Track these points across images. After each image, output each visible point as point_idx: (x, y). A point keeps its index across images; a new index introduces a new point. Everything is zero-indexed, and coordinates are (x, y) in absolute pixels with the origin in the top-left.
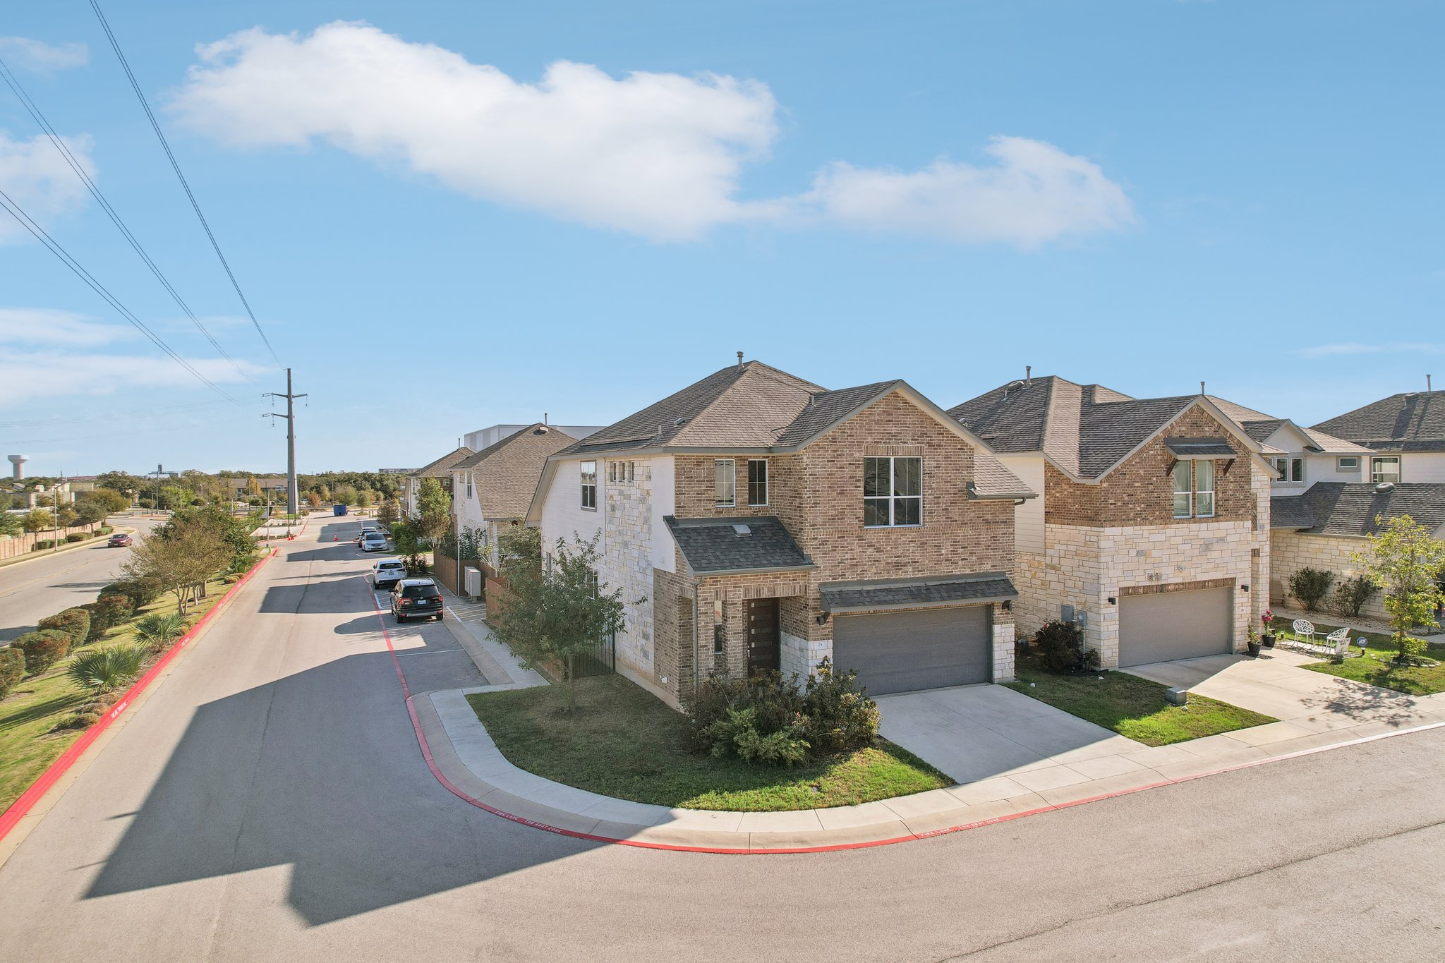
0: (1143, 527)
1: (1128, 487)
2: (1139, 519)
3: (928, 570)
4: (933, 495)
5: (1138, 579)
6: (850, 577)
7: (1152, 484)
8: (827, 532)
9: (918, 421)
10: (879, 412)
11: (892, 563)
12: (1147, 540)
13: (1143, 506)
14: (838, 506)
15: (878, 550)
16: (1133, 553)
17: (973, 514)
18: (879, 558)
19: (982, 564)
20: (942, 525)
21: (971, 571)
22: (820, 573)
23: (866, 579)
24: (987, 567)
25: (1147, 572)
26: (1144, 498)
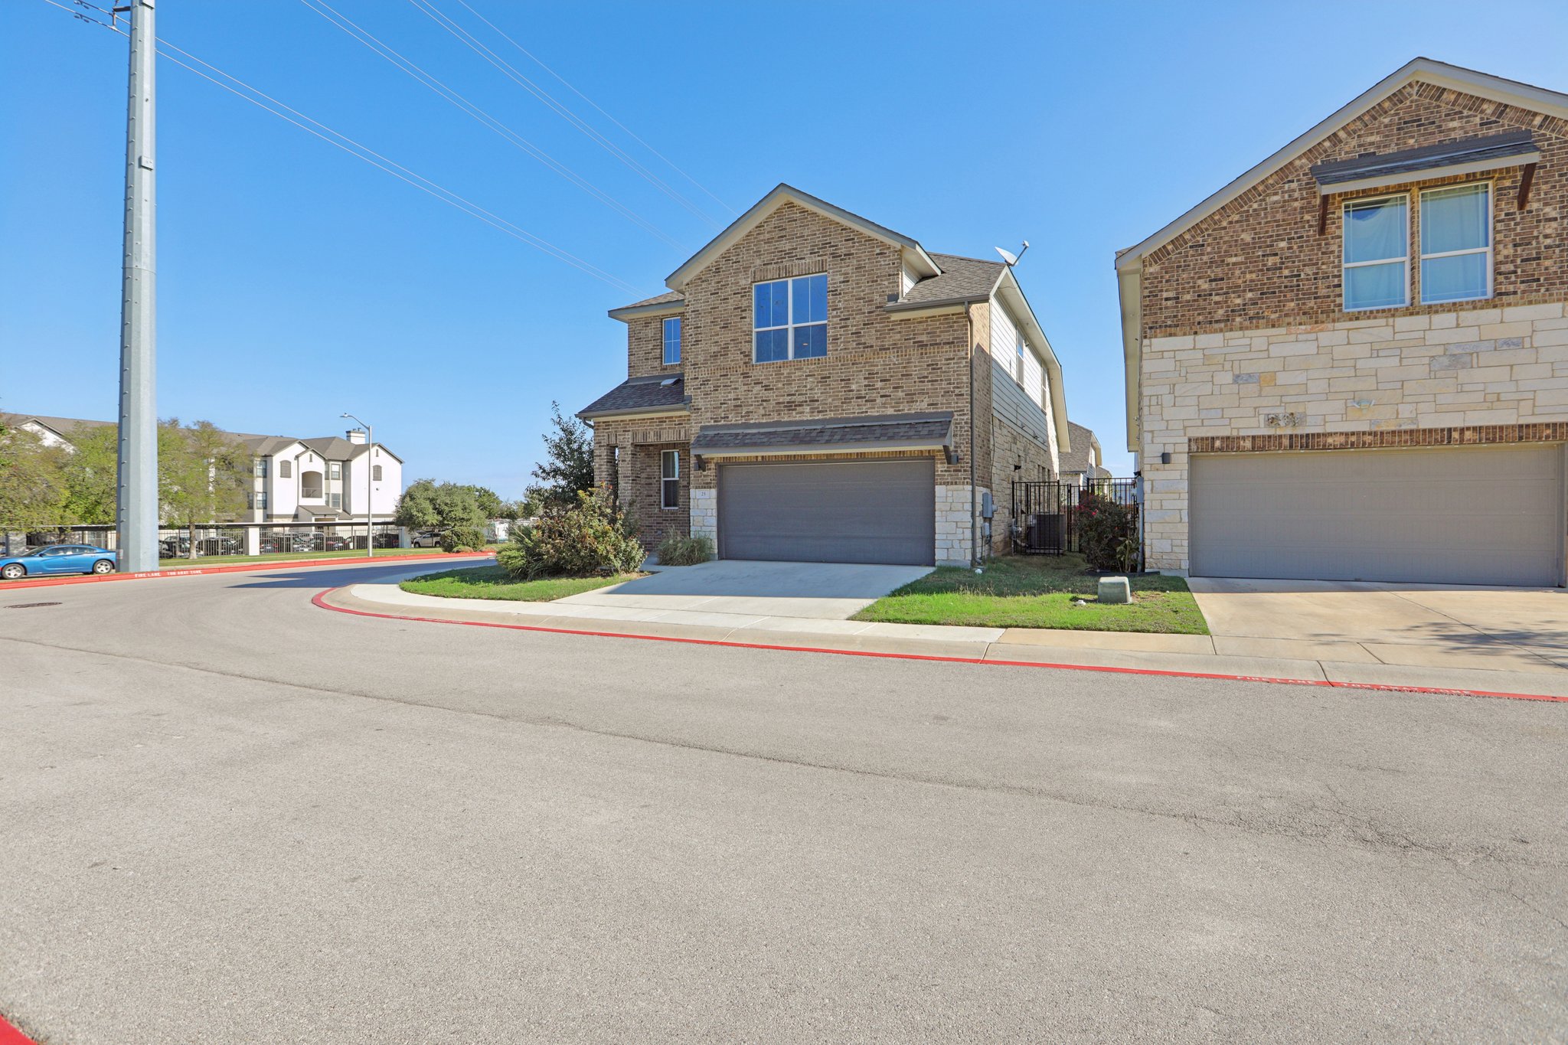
0: (1248, 333)
1: (1209, 267)
2: (1238, 319)
3: (831, 411)
4: (839, 316)
5: (1235, 423)
6: (733, 419)
7: (1276, 254)
8: (708, 370)
9: (819, 230)
10: (770, 230)
11: (784, 403)
12: (1265, 355)
13: (1250, 295)
14: (721, 341)
15: (767, 388)
16: (1228, 378)
17: (898, 336)
18: (768, 397)
19: (913, 402)
20: (851, 353)
21: (895, 411)
22: (701, 415)
23: (752, 422)
24: (922, 405)
25: (1267, 411)
26: (1252, 281)
